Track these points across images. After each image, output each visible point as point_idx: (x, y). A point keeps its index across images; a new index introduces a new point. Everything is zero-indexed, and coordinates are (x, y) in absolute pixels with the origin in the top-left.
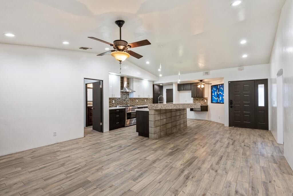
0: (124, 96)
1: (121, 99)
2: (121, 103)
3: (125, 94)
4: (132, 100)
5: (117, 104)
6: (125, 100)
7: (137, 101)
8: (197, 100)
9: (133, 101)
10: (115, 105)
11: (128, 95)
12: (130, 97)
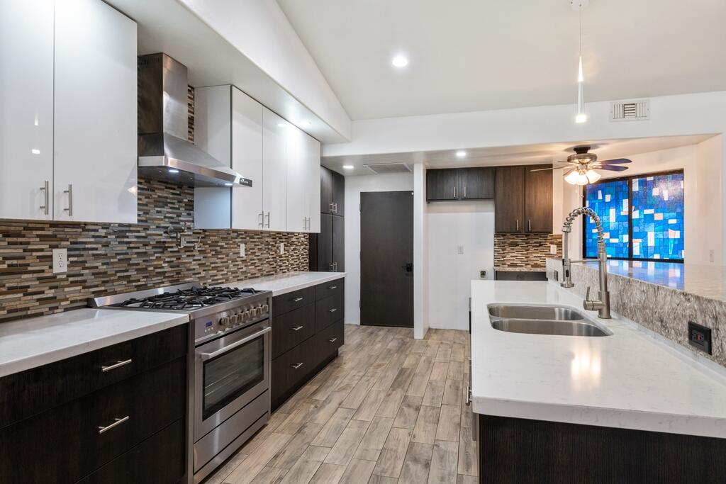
0: (162, 217)
1: (132, 238)
2: (132, 273)
3: (161, 202)
4: (215, 244)
5: (91, 279)
6: (162, 246)
7: (242, 254)
8: (514, 244)
9: (217, 253)
10: (75, 293)
11: (190, 206)
12: (198, 226)
